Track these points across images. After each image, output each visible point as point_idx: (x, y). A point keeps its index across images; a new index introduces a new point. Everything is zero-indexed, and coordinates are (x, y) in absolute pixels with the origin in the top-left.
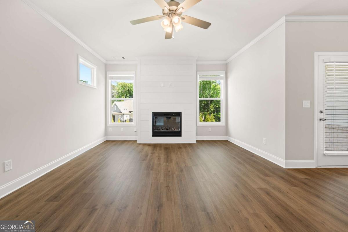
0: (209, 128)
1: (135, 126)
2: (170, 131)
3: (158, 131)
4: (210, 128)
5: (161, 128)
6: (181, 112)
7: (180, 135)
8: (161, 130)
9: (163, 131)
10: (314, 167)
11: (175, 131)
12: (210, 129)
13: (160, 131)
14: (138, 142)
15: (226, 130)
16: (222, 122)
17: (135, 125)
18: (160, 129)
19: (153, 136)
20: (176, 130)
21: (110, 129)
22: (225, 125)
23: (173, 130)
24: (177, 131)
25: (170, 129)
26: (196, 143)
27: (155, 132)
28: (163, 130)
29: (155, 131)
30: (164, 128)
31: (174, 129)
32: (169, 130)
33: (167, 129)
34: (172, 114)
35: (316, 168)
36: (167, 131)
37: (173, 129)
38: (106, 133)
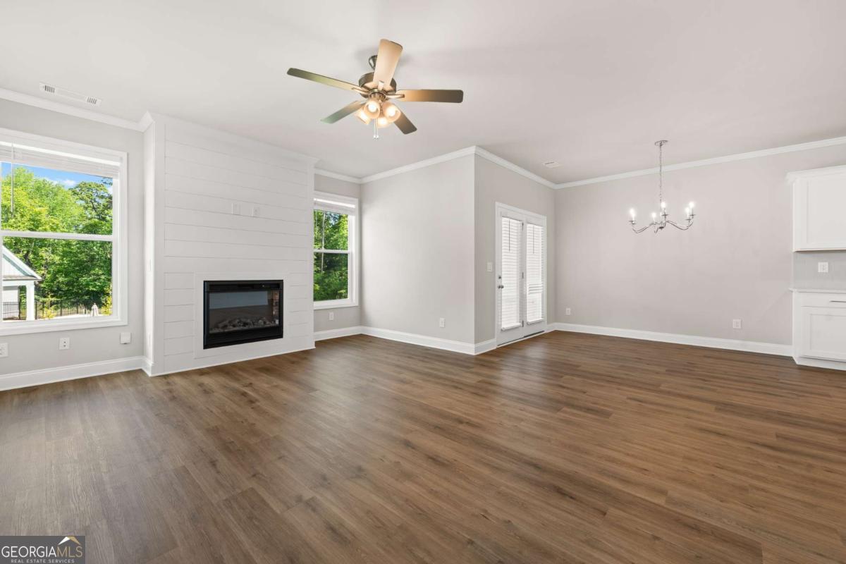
1: (124, 326)
2: (255, 327)
3: (222, 331)
4: (332, 314)
5: (230, 322)
6: (282, 281)
7: (281, 336)
8: (231, 329)
9: (235, 329)
10: (495, 348)
11: (266, 326)
13: (226, 331)
15: (361, 315)
16: (352, 299)
17: (126, 324)
18: (225, 326)
19: (206, 346)
20: (269, 324)
22: (357, 304)
23: (262, 324)
24: (272, 325)
25: (253, 323)
26: (314, 347)
27: (211, 335)
28: (234, 326)
29: (211, 332)
30: (238, 321)
31: (265, 323)
32: (252, 327)
33: (245, 324)
34: (261, 285)
35: (497, 348)
36: (246, 328)
37: (261, 321)
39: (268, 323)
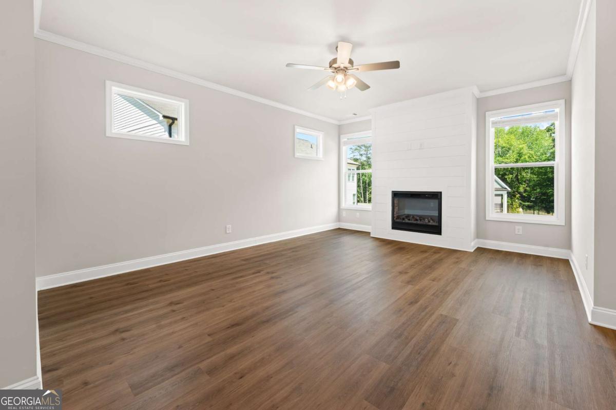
0: (517, 227)
2: (421, 223)
3: (401, 221)
5: (407, 217)
6: (441, 193)
7: (439, 233)
8: (407, 221)
9: (410, 222)
11: (430, 224)
12: (519, 230)
13: (404, 221)
14: (371, 236)
15: (568, 236)
16: (558, 216)
18: (403, 219)
19: (394, 228)
21: (344, 214)
23: (427, 222)
24: (434, 224)
25: (421, 220)
27: (397, 222)
28: (409, 220)
29: (397, 220)
30: (412, 217)
31: (429, 222)
32: (419, 222)
33: (417, 220)
34: (425, 195)
36: (415, 222)
37: (426, 220)
38: (339, 218)
39: (431, 222)
